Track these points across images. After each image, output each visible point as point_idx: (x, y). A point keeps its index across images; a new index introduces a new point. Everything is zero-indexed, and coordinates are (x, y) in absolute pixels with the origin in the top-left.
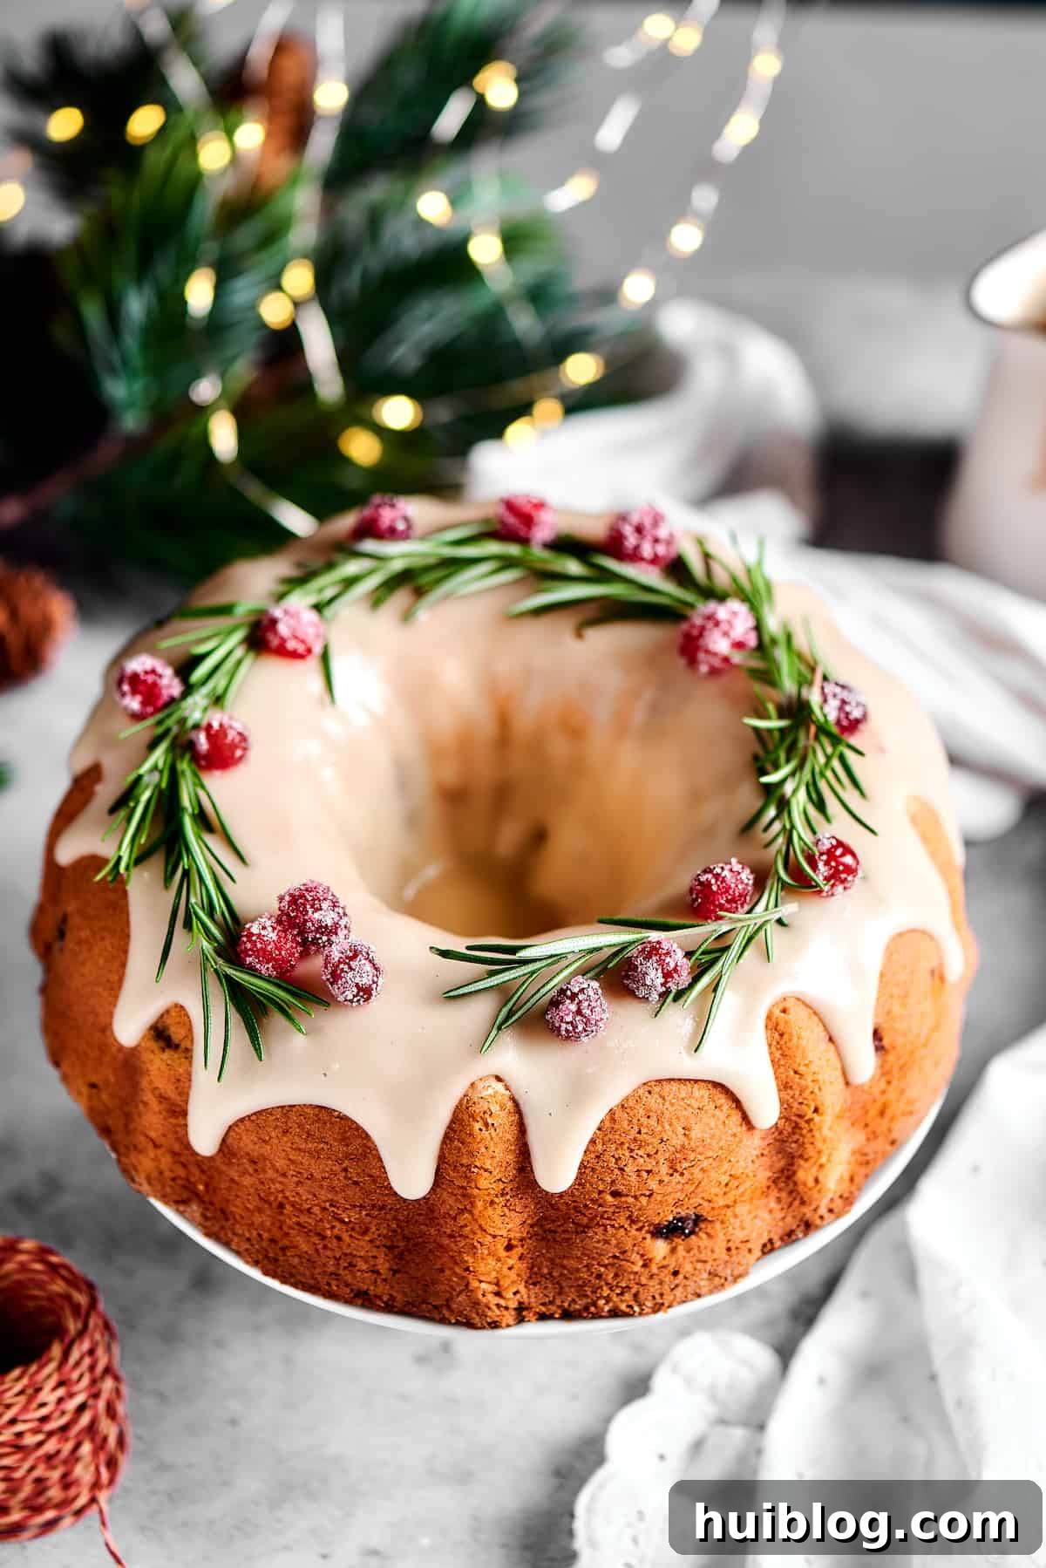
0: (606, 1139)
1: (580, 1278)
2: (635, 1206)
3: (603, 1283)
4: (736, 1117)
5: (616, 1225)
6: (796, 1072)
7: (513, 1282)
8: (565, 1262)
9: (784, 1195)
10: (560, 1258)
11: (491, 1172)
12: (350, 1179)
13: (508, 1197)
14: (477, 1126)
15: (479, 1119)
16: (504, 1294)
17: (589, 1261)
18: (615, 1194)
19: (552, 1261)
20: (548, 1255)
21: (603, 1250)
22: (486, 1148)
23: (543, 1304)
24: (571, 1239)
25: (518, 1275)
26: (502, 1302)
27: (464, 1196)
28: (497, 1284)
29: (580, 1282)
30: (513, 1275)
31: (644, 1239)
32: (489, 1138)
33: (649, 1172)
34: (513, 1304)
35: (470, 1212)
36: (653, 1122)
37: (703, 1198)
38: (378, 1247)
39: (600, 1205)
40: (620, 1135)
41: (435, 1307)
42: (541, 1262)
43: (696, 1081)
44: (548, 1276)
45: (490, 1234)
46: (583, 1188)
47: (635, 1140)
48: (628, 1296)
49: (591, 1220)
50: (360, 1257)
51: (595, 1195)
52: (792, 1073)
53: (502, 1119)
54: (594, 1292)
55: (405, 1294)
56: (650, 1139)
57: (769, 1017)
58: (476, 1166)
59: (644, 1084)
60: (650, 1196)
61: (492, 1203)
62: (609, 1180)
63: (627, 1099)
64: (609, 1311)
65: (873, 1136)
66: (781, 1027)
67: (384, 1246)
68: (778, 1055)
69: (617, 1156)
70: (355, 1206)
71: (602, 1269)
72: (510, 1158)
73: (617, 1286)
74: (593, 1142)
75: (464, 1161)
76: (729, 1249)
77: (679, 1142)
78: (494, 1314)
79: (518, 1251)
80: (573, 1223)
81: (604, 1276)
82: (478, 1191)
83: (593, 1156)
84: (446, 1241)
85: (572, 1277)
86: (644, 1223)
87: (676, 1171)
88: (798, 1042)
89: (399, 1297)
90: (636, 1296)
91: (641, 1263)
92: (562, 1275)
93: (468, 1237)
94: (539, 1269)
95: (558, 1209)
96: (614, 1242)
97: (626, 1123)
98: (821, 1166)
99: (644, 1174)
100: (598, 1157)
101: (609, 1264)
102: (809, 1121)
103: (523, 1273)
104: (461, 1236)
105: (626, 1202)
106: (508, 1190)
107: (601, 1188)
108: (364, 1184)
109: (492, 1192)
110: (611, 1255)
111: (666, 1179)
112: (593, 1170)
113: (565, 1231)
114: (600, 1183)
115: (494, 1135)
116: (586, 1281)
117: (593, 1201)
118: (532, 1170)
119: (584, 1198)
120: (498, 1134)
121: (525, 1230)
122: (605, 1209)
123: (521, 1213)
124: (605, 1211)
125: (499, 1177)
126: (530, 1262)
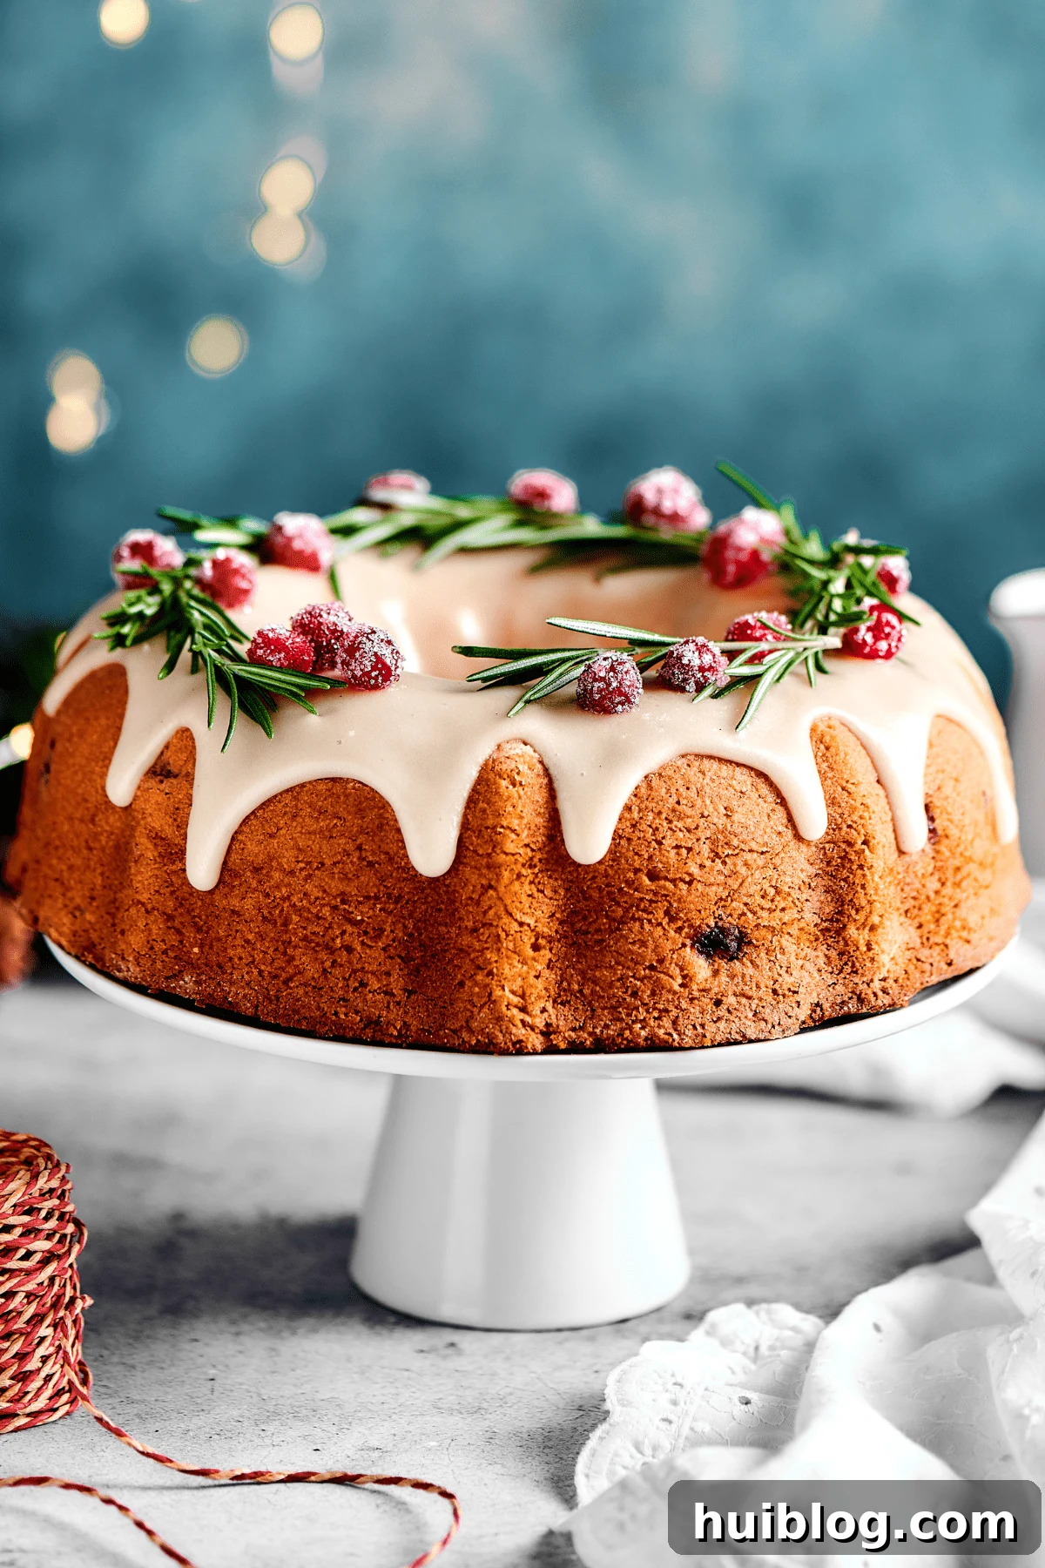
0: (643, 806)
1: (615, 996)
2: (674, 894)
3: (639, 1003)
4: (780, 814)
5: (654, 921)
6: (843, 789)
7: (539, 997)
8: (598, 974)
9: (833, 954)
10: (592, 970)
11: (518, 835)
12: (364, 859)
13: (536, 870)
14: (504, 783)
15: (505, 776)
16: (530, 1008)
17: (625, 971)
18: (653, 876)
19: (583, 973)
20: (580, 966)
21: (639, 955)
22: (514, 807)
23: (573, 1029)
24: (603, 941)
25: (547, 989)
26: (528, 1019)
27: (489, 867)
28: (523, 996)
29: (613, 1002)
30: (540, 984)
31: (684, 945)
32: (516, 795)
33: (689, 850)
34: (540, 1022)
35: (495, 889)
36: (693, 793)
37: (746, 904)
38: (391, 958)
39: (636, 890)
40: (657, 803)
41: (455, 1031)
42: (572, 975)
43: (738, 765)
44: (578, 995)
45: (516, 920)
46: (618, 864)
47: (674, 811)
48: (667, 1022)
49: (627, 910)
50: (373, 973)
51: (631, 875)
52: (840, 789)
53: (531, 778)
54: (629, 1015)
55: (421, 1021)
56: (689, 812)
57: (813, 730)
58: (502, 827)
59: (683, 756)
60: (690, 883)
61: (520, 876)
62: (646, 856)
63: (663, 767)
64: (646, 1039)
65: (926, 942)
66: (827, 739)
67: (399, 957)
68: (824, 765)
69: (654, 826)
70: (368, 898)
71: (639, 983)
72: (540, 821)
73: (655, 1009)
74: (628, 808)
75: (490, 822)
76: (775, 992)
77: (721, 822)
78: (520, 1032)
79: (546, 954)
80: (607, 917)
81: (640, 993)
82: (504, 856)
83: (628, 824)
84: (466, 940)
85: (606, 994)
86: (684, 922)
87: (717, 855)
88: (845, 758)
89: (414, 1024)
90: (675, 1022)
91: (680, 981)
93: (491, 925)
94: (569, 984)
95: (588, 898)
96: (651, 944)
97: (664, 790)
98: (873, 928)
99: (684, 851)
100: (634, 826)
101: (645, 977)
102: (860, 853)
103: (551, 988)
104: (484, 925)
105: (664, 887)
106: (536, 860)
107: (637, 865)
108: (380, 864)
109: (520, 859)
110: (647, 964)
111: (708, 863)
112: (629, 840)
113: (598, 931)
114: (636, 857)
115: (522, 792)
116: (621, 1000)
117: (629, 883)
118: (563, 841)
119: (619, 878)
120: (525, 793)
121: (554, 925)
122: (642, 896)
123: (551, 899)
124: (642, 899)
125: (526, 842)
126: (559, 973)
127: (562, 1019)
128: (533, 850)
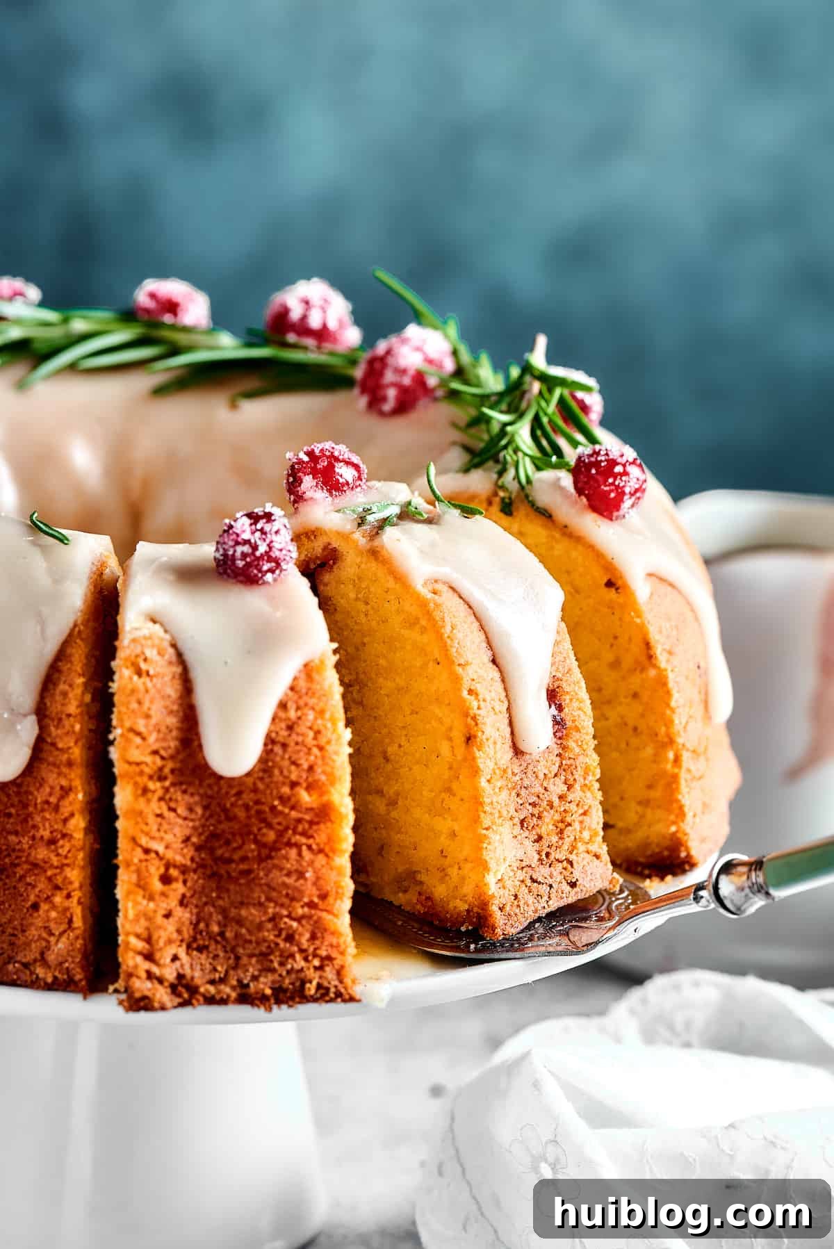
0: (301, 703)
1: (265, 940)
3: (296, 949)
5: (314, 847)
7: (170, 942)
8: (244, 912)
10: (236, 908)
11: (144, 739)
13: (167, 783)
15: (128, 664)
16: (158, 955)
17: (277, 909)
19: (224, 911)
20: (220, 902)
21: (296, 889)
22: (139, 703)
23: (212, 982)
25: (179, 931)
26: (156, 970)
28: (149, 940)
29: (263, 948)
30: (170, 927)
32: (141, 688)
34: (172, 976)
39: (293, 808)
42: (211, 914)
44: (219, 938)
45: (141, 846)
46: (270, 776)
49: (280, 834)
51: (286, 790)
53: (161, 666)
54: (282, 964)
61: (145, 791)
62: (305, 766)
71: (295, 924)
72: (172, 721)
73: (315, 956)
74: (283, 706)
78: (145, 986)
79: (179, 888)
80: (256, 841)
81: (297, 937)
83: (283, 725)
85: (253, 939)
92: (237, 936)
94: (207, 926)
95: (231, 818)
100: (290, 728)
101: (303, 916)
103: (185, 929)
106: (167, 770)
107: (294, 777)
109: (146, 770)
110: (306, 900)
112: (284, 746)
113: (244, 859)
114: (293, 768)
115: (149, 685)
116: (272, 945)
117: (284, 800)
118: (200, 746)
119: (271, 793)
120: (154, 686)
121: (189, 852)
122: (300, 815)
123: (185, 819)
124: (299, 821)
125: (155, 747)
126: (195, 911)
127: (196, 968)
128: (163, 758)
